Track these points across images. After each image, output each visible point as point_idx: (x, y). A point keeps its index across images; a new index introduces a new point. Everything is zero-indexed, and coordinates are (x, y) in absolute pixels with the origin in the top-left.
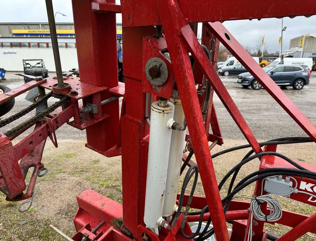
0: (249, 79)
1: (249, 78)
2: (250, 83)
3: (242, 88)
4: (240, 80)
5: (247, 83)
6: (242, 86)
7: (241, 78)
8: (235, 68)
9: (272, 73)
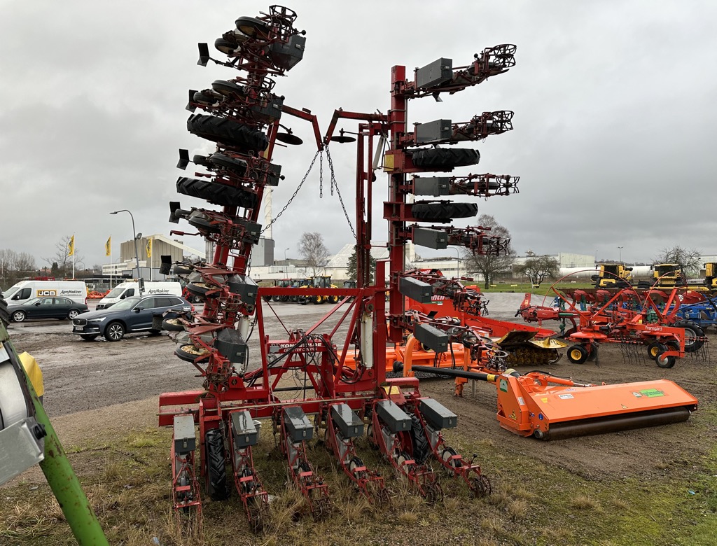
0: (98, 323)
1: (99, 321)
2: (103, 330)
3: (83, 341)
4: (80, 328)
5: (96, 330)
6: (80, 338)
7: (82, 322)
8: (38, 304)
9: (138, 310)
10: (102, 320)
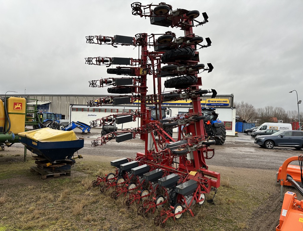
4: (256, 141)
8: (266, 132)
9: (282, 136)
10: (263, 139)
